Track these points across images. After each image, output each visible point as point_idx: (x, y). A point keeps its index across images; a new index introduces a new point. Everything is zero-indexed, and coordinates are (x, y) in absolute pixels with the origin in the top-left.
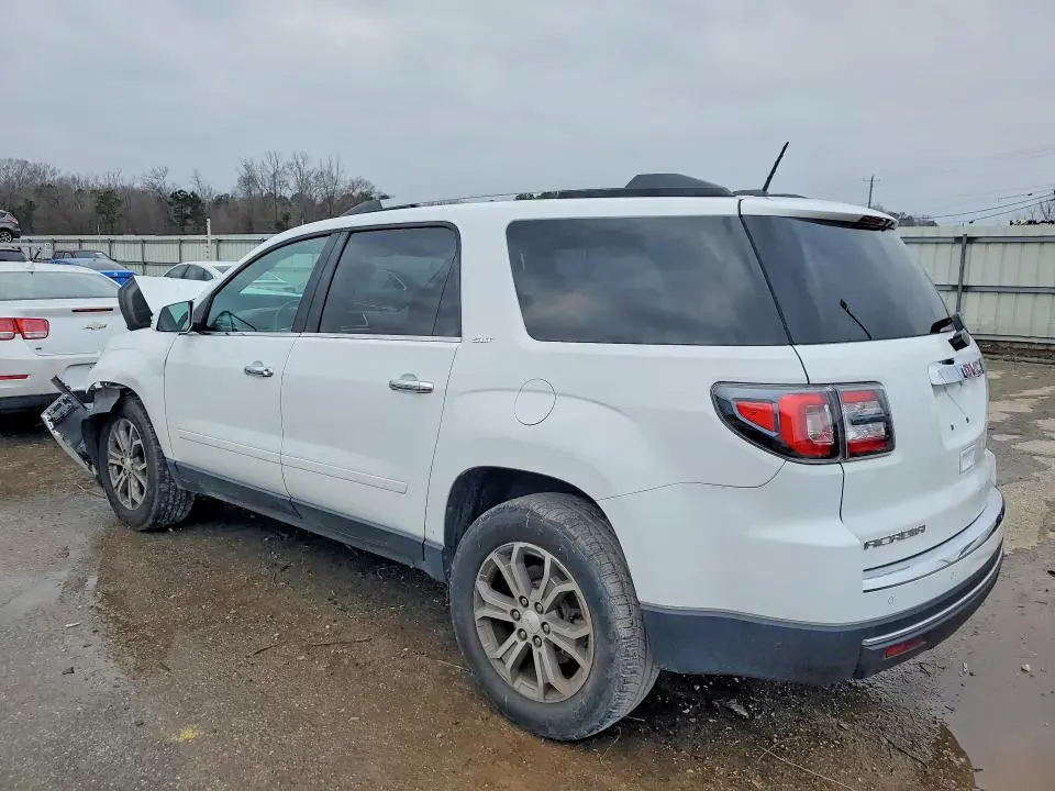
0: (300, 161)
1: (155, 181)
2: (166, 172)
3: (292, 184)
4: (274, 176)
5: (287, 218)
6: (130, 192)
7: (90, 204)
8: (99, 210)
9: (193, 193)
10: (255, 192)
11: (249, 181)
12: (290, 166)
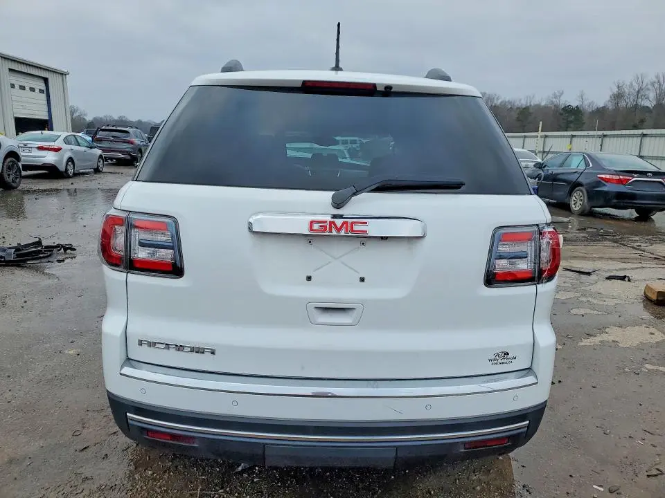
0: (661, 80)
1: (554, 100)
2: (562, 93)
3: (652, 95)
4: (638, 92)
5: (642, 121)
6: (538, 107)
7: (515, 115)
8: (518, 119)
9: (577, 107)
10: (622, 104)
11: (618, 96)
12: (653, 84)
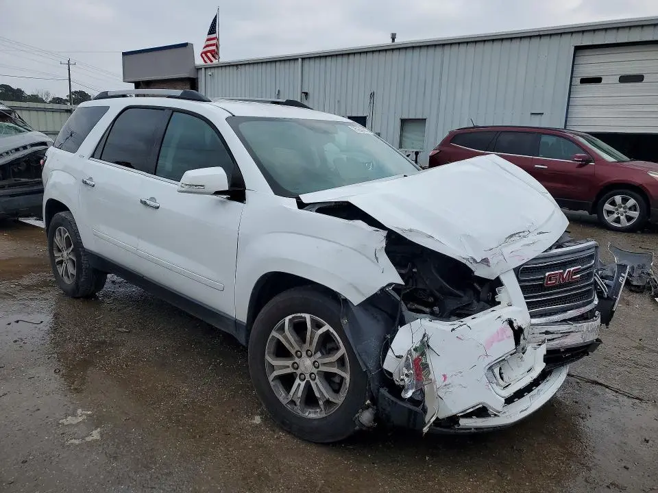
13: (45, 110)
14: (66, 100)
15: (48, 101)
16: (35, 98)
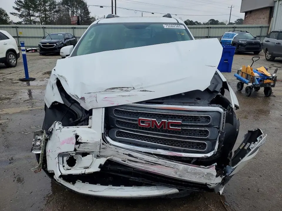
13: (202, 28)
14: (234, 23)
15: (227, 24)
16: (222, 23)
